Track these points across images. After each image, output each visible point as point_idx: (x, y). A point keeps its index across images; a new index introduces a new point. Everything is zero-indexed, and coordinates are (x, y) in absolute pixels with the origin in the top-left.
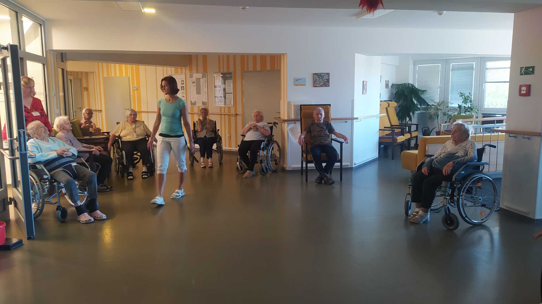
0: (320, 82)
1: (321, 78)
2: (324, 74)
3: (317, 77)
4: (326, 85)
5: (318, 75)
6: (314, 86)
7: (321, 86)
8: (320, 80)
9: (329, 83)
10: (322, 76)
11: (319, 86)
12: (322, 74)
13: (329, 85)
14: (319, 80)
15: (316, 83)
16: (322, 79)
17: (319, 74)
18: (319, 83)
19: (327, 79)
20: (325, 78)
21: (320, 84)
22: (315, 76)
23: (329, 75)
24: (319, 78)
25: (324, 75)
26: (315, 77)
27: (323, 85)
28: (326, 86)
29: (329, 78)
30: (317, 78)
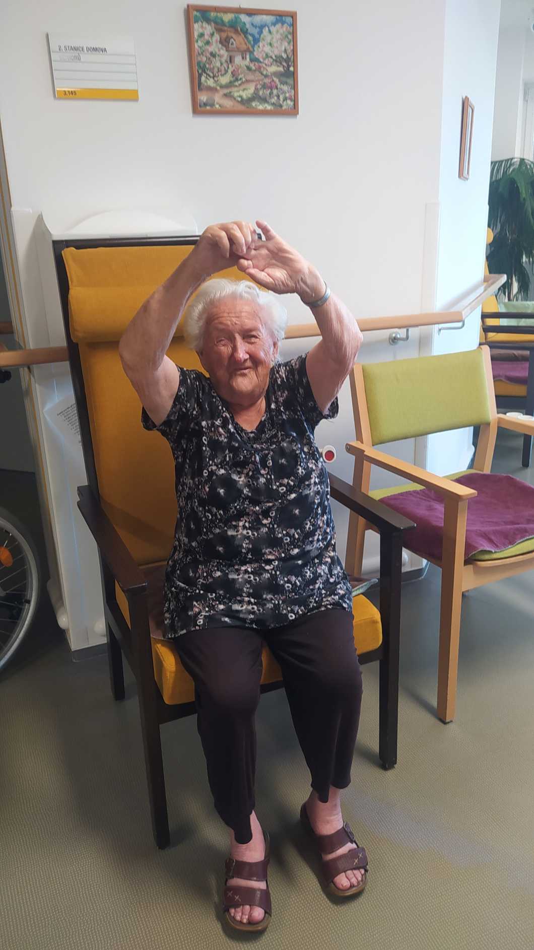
0: (233, 74)
1: (238, 50)
2: (258, 19)
3: (217, 37)
4: (274, 100)
5: (220, 26)
6: (199, 109)
7: (246, 108)
8: (238, 60)
9: (295, 87)
10: (245, 32)
11: (228, 103)
12: (244, 18)
13: (295, 100)
14: (231, 60)
15: (211, 82)
16: (251, 53)
17: (227, 18)
18: (230, 85)
19: (278, 60)
20: (267, 49)
21: (237, 93)
22: (197, 27)
23: (293, 25)
24: (225, 42)
25: (261, 27)
26: (201, 35)
27: (255, 97)
28: (278, 111)
29: (294, 51)
30: (211, 49)
